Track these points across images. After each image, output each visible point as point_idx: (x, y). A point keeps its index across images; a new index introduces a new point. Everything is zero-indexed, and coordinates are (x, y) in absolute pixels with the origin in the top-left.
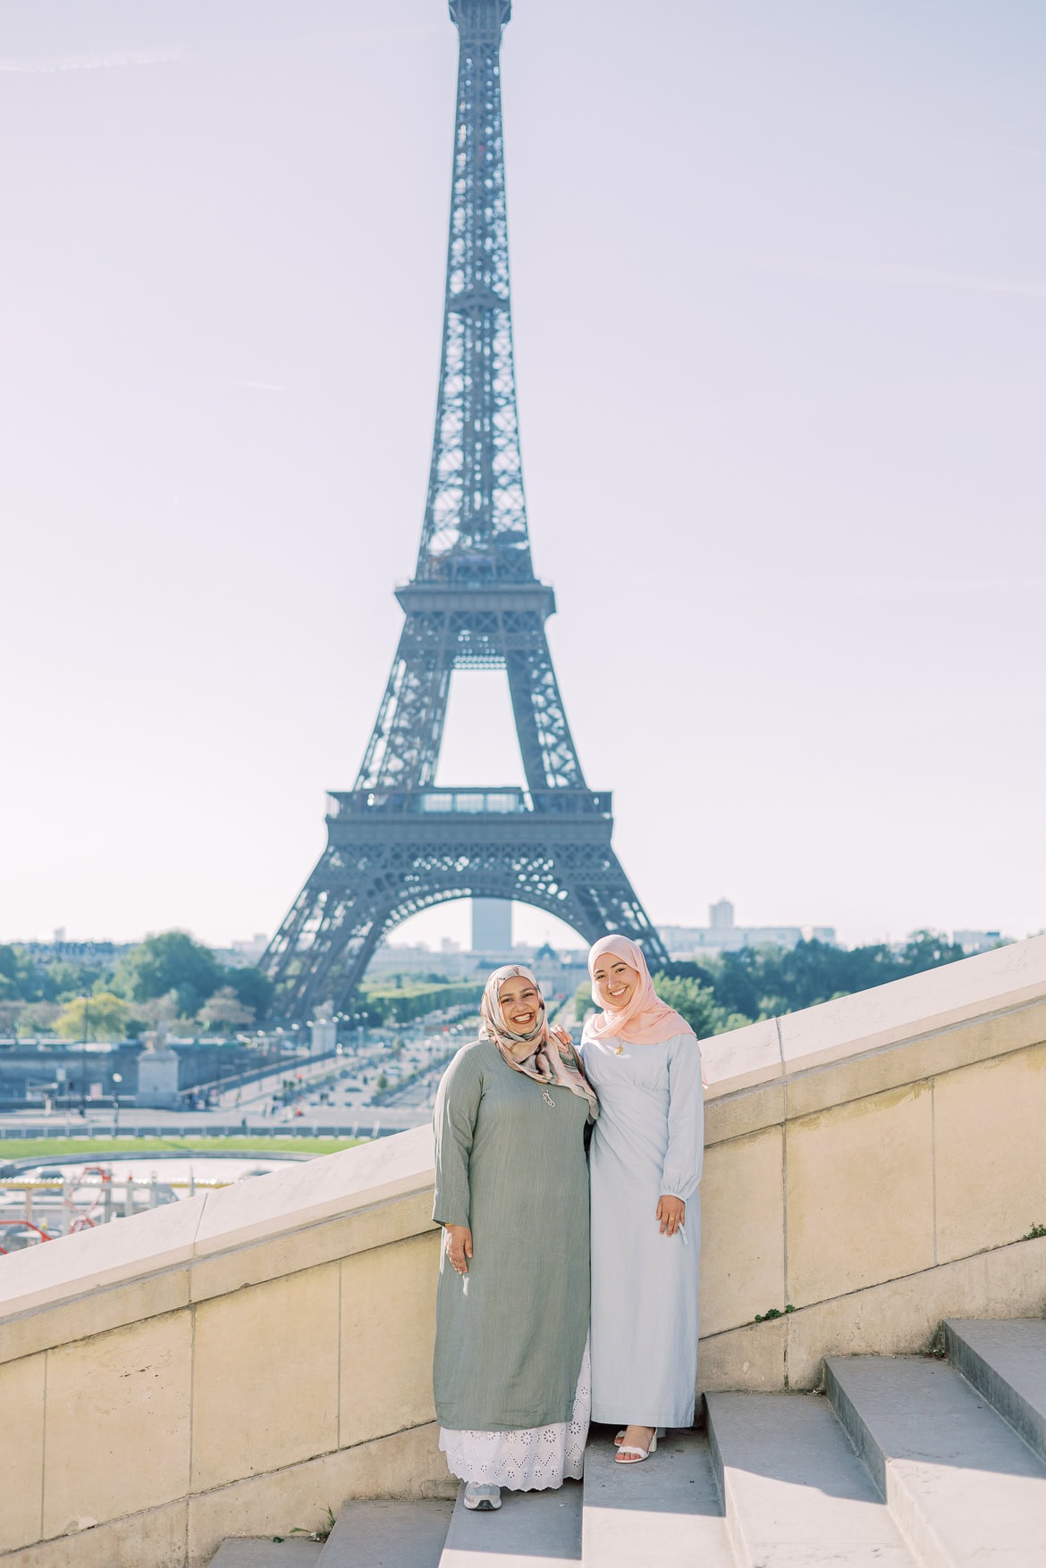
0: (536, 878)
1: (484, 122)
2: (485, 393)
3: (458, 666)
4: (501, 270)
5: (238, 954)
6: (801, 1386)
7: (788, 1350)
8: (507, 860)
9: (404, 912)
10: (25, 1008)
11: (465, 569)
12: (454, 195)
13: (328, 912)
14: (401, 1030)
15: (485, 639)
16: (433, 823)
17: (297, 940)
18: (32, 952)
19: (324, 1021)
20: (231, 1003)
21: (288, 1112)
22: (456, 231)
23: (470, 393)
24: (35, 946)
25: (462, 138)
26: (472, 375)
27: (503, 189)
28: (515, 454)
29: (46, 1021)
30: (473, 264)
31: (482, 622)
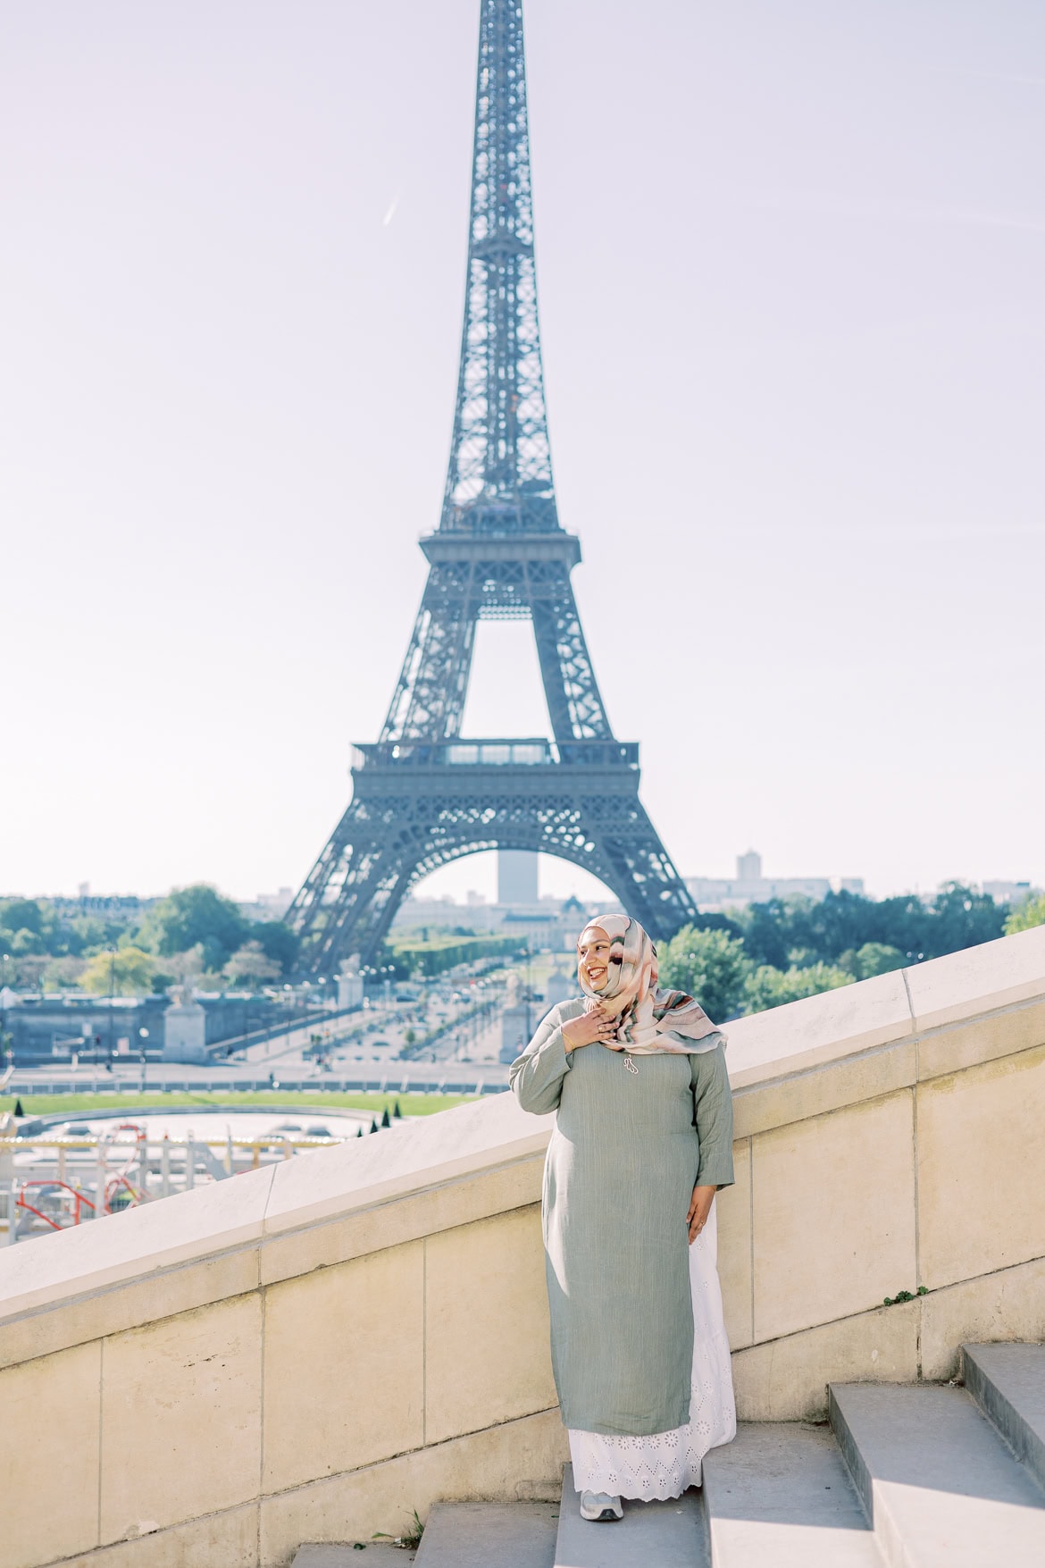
0: (562, 829)
1: (508, 66)
2: (508, 340)
3: (483, 616)
4: (525, 216)
5: (263, 908)
6: (935, 1376)
7: (922, 1337)
8: (533, 812)
9: (430, 864)
10: (50, 963)
11: (490, 519)
12: (476, 140)
13: (354, 865)
14: (428, 983)
15: (511, 589)
16: (458, 774)
17: (323, 893)
18: (57, 906)
19: (351, 973)
20: (258, 957)
21: (317, 1065)
22: (478, 176)
23: (493, 340)
24: (59, 901)
25: (485, 81)
26: (496, 322)
27: (526, 133)
28: (540, 401)
29: (71, 976)
30: (496, 210)
31: (506, 572)
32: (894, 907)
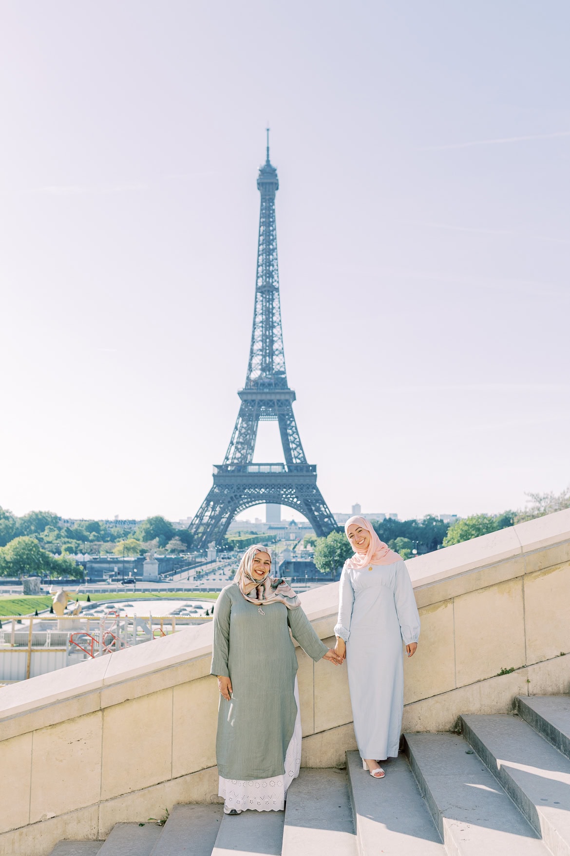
0: (289, 496)
1: (270, 226)
2: (270, 321)
3: (260, 419)
4: (276, 278)
5: (181, 524)
8: (278, 490)
9: (241, 509)
10: (103, 545)
11: (263, 385)
12: (259, 251)
13: (214, 509)
14: (240, 552)
15: (270, 410)
16: (251, 476)
17: (202, 519)
18: (106, 524)
19: (212, 547)
20: (178, 542)
21: (199, 582)
22: (259, 264)
23: (265, 321)
24: (107, 522)
25: (262, 231)
26: (266, 315)
27: (276, 249)
28: (281, 343)
29: (110, 549)
30: (266, 276)
31: (269, 404)
32: (408, 524)
